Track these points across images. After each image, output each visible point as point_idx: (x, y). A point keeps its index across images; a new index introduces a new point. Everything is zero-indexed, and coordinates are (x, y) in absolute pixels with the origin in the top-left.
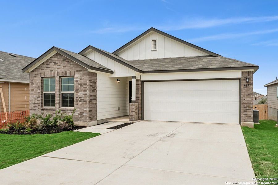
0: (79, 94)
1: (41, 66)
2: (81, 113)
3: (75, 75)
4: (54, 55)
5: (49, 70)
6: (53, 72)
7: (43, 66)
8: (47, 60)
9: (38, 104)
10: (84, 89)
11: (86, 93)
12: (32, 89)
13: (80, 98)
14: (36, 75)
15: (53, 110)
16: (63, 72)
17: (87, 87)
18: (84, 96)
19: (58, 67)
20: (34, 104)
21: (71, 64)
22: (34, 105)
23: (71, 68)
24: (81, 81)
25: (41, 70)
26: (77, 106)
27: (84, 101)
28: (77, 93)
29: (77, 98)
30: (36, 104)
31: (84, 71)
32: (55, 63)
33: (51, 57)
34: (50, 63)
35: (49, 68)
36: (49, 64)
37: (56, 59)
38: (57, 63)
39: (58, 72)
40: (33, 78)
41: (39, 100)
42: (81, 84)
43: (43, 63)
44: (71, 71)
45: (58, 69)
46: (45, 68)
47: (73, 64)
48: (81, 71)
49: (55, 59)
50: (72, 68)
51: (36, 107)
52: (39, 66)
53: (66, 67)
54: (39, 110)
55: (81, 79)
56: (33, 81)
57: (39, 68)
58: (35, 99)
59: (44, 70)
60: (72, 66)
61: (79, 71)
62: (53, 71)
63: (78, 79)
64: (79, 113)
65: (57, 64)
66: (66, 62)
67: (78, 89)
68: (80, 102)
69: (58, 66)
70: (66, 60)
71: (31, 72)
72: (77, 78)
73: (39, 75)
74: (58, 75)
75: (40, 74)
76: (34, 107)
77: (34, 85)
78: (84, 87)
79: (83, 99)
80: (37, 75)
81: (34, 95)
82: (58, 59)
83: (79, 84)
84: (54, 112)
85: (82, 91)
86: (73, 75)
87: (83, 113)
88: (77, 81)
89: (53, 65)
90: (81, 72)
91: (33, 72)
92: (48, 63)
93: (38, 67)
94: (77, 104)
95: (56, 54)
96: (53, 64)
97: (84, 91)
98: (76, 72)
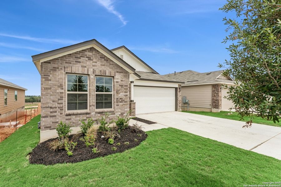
0: (119, 95)
1: (66, 58)
2: (121, 113)
3: (115, 75)
4: (87, 49)
5: (79, 65)
6: (86, 69)
7: (70, 59)
8: (77, 52)
9: (59, 108)
10: (125, 90)
11: (127, 94)
12: (47, 87)
13: (120, 99)
14: (54, 68)
15: (87, 114)
16: (100, 71)
17: (127, 89)
18: (124, 97)
19: (94, 64)
20: (51, 108)
21: (110, 64)
22: (52, 110)
23: (110, 68)
24: (122, 82)
25: (66, 63)
26: (118, 107)
27: (125, 102)
28: (117, 94)
29: (117, 99)
30: (56, 108)
31: (125, 73)
32: (89, 59)
33: (82, 50)
34: (81, 56)
35: (80, 62)
36: (80, 58)
37: (91, 54)
38: (91, 58)
39: (93, 70)
40: (50, 72)
41: (62, 102)
42: (122, 86)
43: (70, 54)
44: (111, 71)
45: (93, 66)
46: (72, 61)
47: (113, 65)
48: (122, 72)
49: (89, 54)
50: (112, 68)
51: (56, 112)
52: (62, 57)
53: (104, 65)
54: (61, 115)
55: (122, 81)
56: (49, 76)
57: (61, 60)
58: (53, 101)
59: (71, 63)
60: (111, 66)
61: (120, 72)
62: (86, 67)
63: (119, 81)
64: (120, 113)
65: (93, 60)
66: (104, 60)
67: (119, 90)
68: (121, 103)
69: (93, 62)
70: (104, 58)
71: (45, 62)
72: (118, 79)
73: (62, 69)
74: (93, 73)
75: (65, 68)
76: (51, 112)
77: (50, 82)
78: (125, 89)
79: (124, 100)
80: (58, 68)
81: (51, 95)
82: (94, 55)
83: (120, 85)
84: (88, 116)
85: (123, 92)
86: (113, 76)
87: (124, 113)
88: (117, 82)
89: (86, 61)
90: (122, 74)
91: (50, 63)
92: (79, 56)
93: (60, 57)
94: (118, 105)
95: (91, 48)
96: (87, 59)
97: (125, 92)
98: (116, 73)
